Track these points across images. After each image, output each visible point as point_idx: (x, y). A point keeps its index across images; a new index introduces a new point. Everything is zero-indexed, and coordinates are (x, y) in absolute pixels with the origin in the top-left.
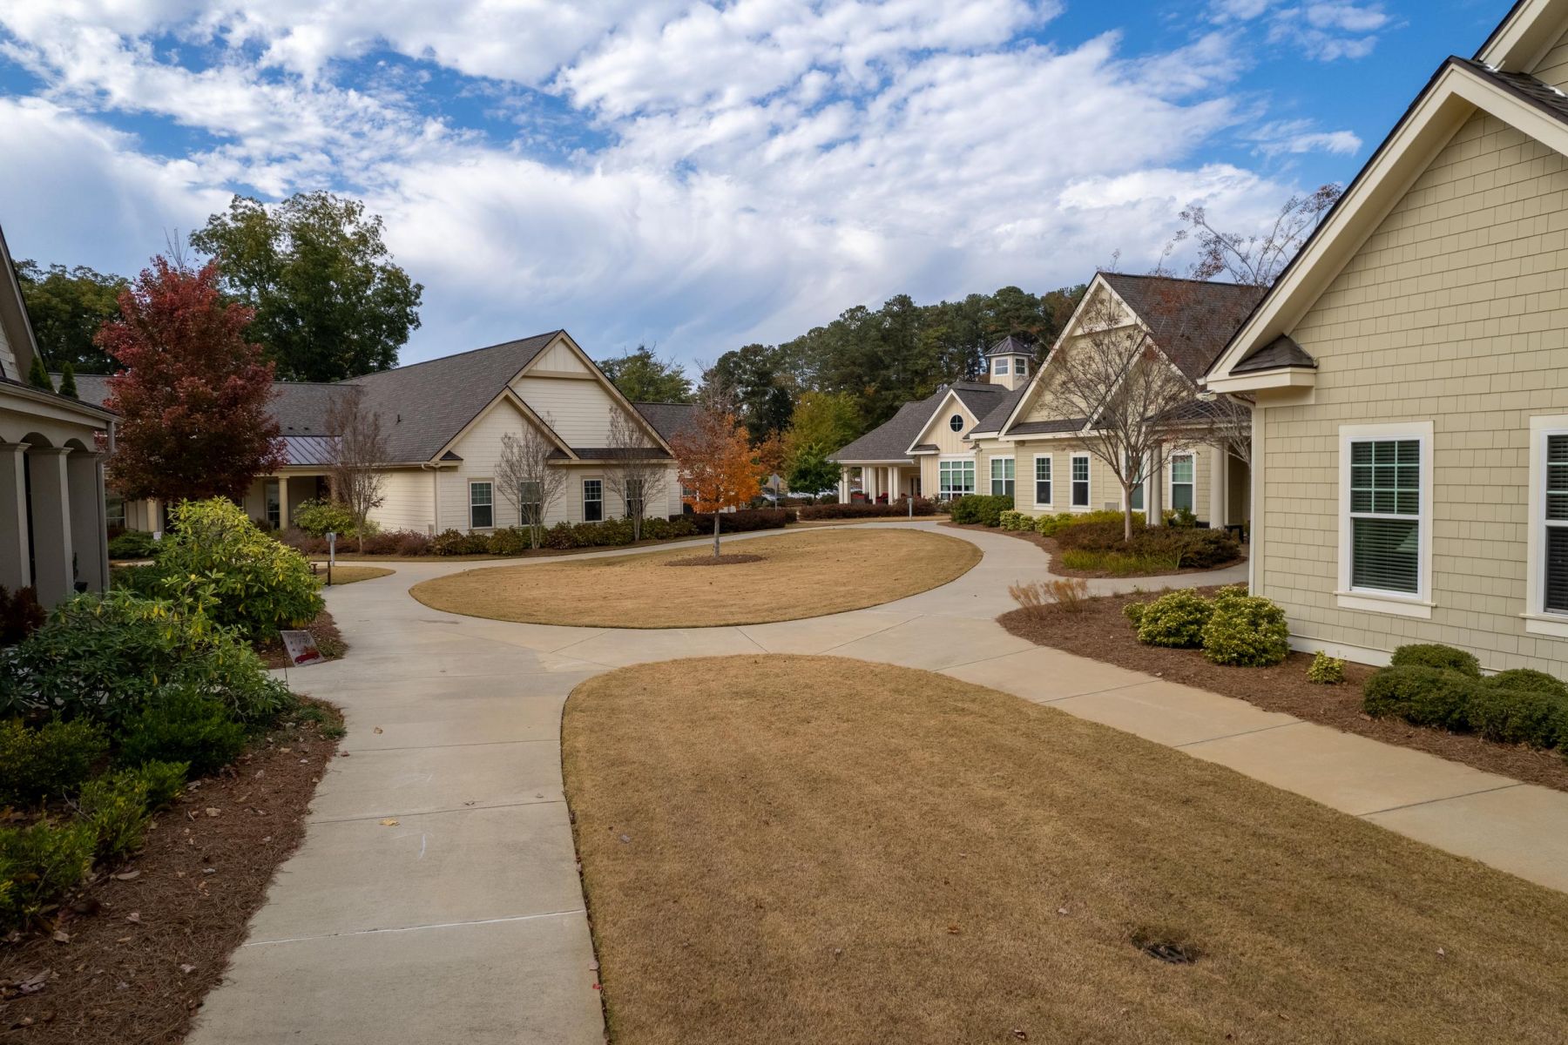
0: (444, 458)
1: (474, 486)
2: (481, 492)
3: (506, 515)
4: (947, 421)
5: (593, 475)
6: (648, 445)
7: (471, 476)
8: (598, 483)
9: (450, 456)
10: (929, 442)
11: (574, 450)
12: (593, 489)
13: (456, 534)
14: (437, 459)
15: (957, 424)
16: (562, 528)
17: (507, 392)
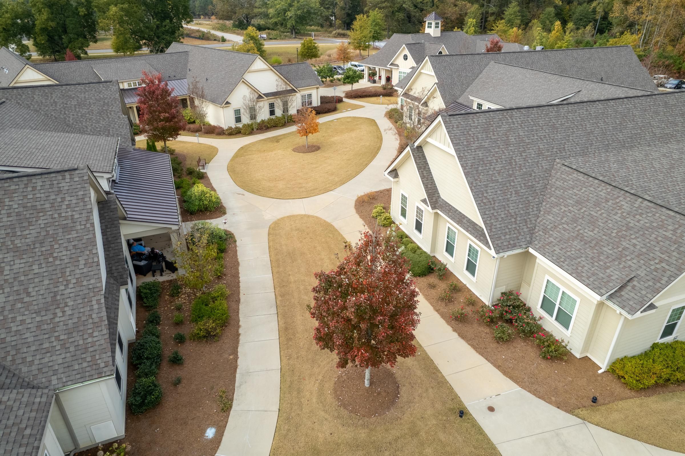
0: (226, 104)
1: (235, 111)
2: (237, 112)
3: (246, 120)
4: (402, 57)
5: (271, 101)
6: (289, 88)
7: (234, 107)
8: (273, 103)
9: (228, 103)
10: (395, 63)
11: (264, 94)
12: (272, 106)
13: (231, 127)
14: (223, 105)
15: (406, 58)
16: (263, 121)
17: (243, 80)
